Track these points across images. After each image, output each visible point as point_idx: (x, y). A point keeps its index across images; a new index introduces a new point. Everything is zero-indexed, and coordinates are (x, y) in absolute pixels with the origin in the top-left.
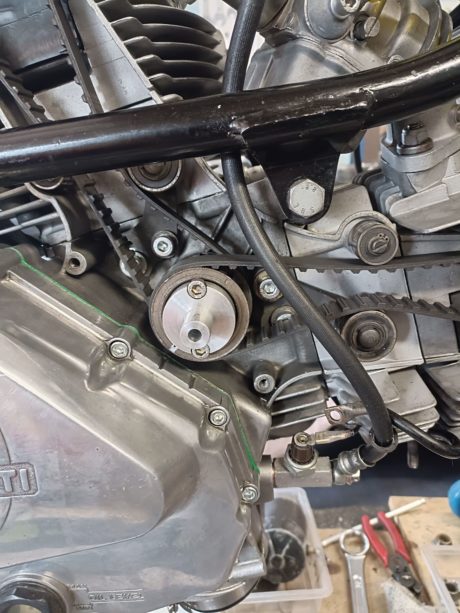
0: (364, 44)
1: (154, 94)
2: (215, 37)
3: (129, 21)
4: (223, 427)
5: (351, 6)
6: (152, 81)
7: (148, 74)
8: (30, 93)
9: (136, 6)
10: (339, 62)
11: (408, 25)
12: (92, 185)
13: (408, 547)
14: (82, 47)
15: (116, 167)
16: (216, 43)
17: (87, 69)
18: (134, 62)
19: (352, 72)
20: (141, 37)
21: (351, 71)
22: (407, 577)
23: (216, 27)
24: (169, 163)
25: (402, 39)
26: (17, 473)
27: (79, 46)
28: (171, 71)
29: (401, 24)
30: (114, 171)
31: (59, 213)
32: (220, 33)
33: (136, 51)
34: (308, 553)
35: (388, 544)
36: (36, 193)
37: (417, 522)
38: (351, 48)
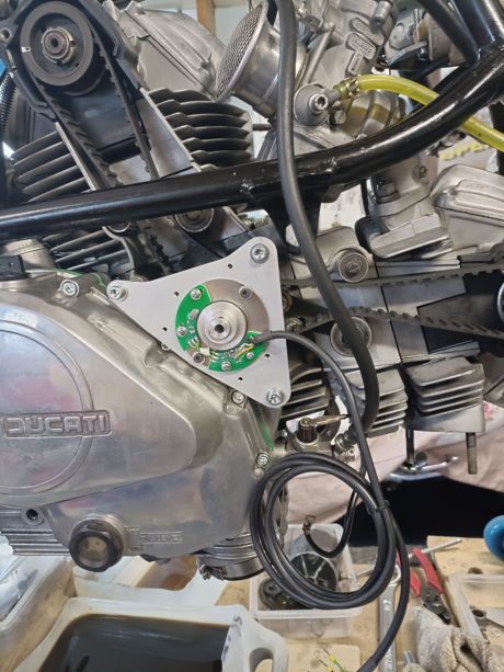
0: (337, 128)
1: (194, 164)
2: (243, 117)
3: (177, 115)
4: (243, 405)
5: (323, 106)
6: (193, 156)
7: (191, 150)
8: (106, 163)
10: (320, 141)
11: (374, 112)
12: (149, 228)
13: (442, 580)
14: (144, 131)
15: (167, 214)
17: (148, 147)
18: (181, 143)
20: (186, 126)
22: (437, 605)
24: (204, 211)
25: (370, 121)
26: (98, 418)
27: (143, 131)
28: (207, 147)
29: (368, 111)
30: (165, 218)
31: (127, 250)
32: (248, 113)
33: (182, 135)
35: (421, 578)
36: (111, 235)
37: (452, 559)
38: (328, 131)
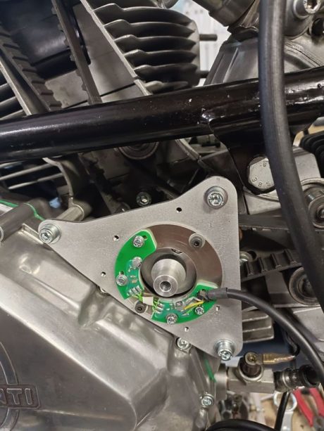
0: (321, 38)
1: (138, 82)
2: (190, 27)
3: (119, 23)
4: (188, 351)
5: (313, 8)
6: (136, 72)
7: (134, 65)
9: (125, 9)
10: (298, 56)
16: (191, 32)
18: (122, 56)
19: (312, 67)
20: (128, 36)
21: (312, 65)
23: (191, 18)
26: (23, 392)
31: (64, 174)
32: (194, 23)
33: (124, 46)
34: (251, 411)
38: (309, 43)
